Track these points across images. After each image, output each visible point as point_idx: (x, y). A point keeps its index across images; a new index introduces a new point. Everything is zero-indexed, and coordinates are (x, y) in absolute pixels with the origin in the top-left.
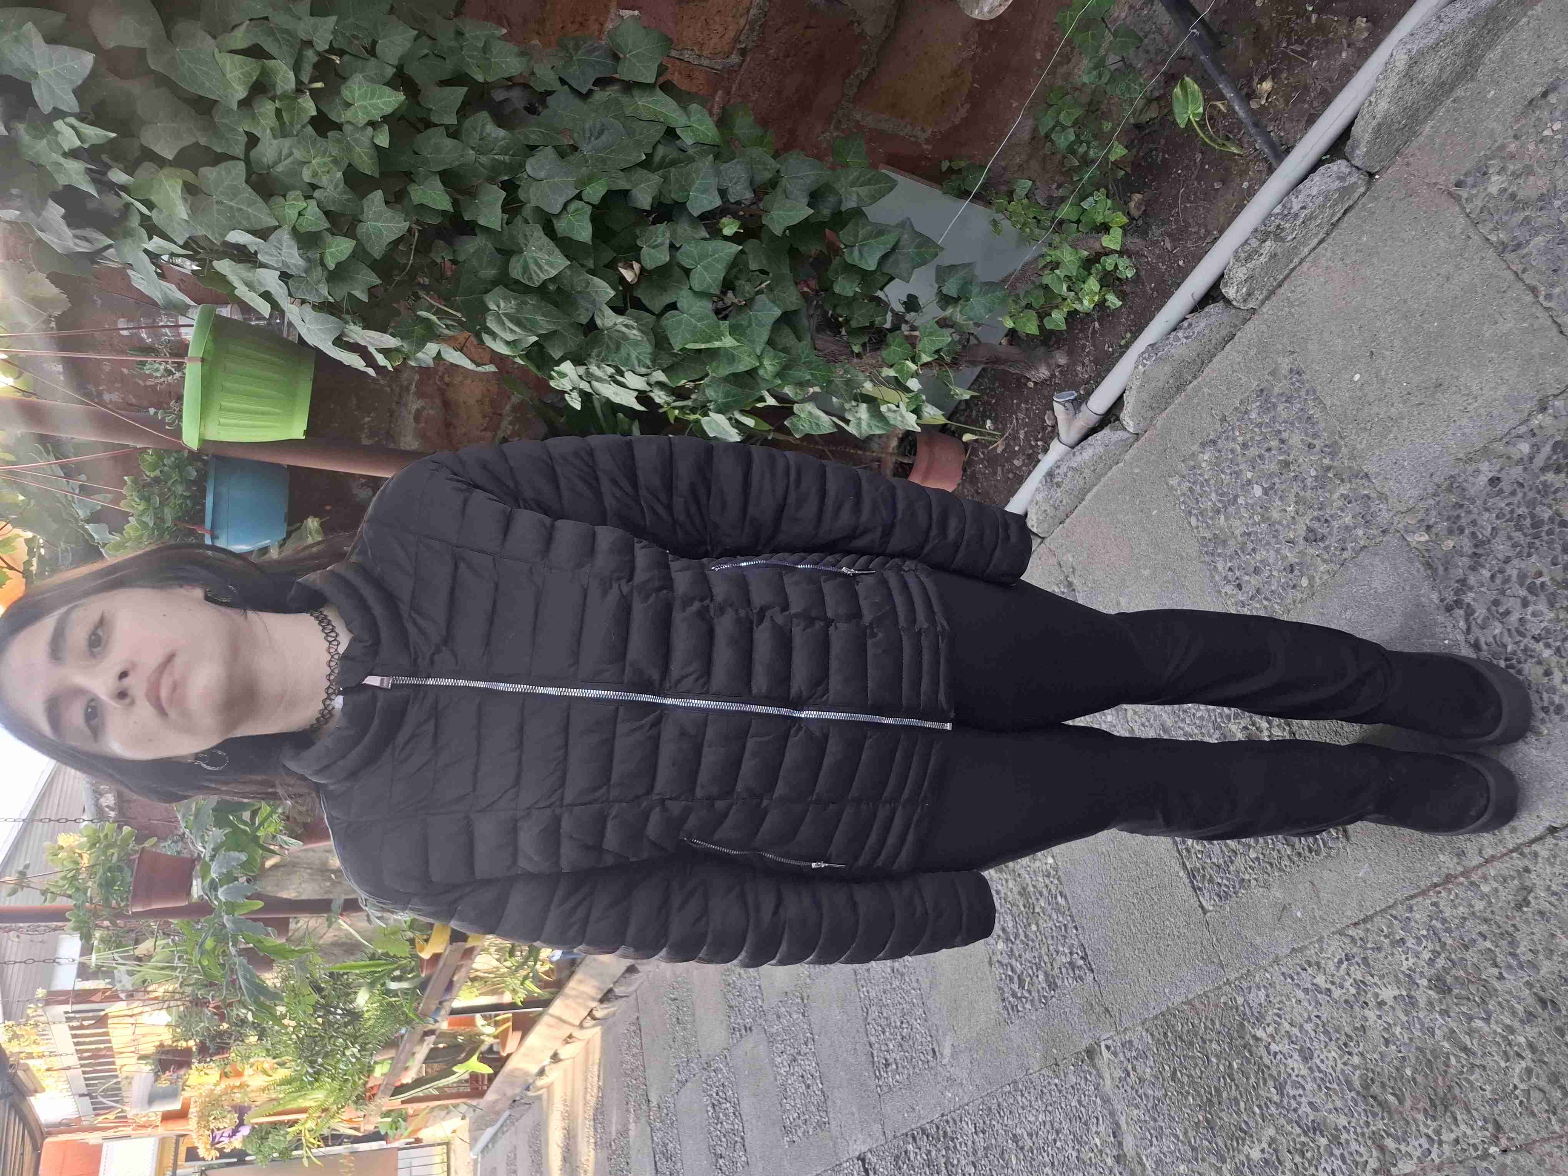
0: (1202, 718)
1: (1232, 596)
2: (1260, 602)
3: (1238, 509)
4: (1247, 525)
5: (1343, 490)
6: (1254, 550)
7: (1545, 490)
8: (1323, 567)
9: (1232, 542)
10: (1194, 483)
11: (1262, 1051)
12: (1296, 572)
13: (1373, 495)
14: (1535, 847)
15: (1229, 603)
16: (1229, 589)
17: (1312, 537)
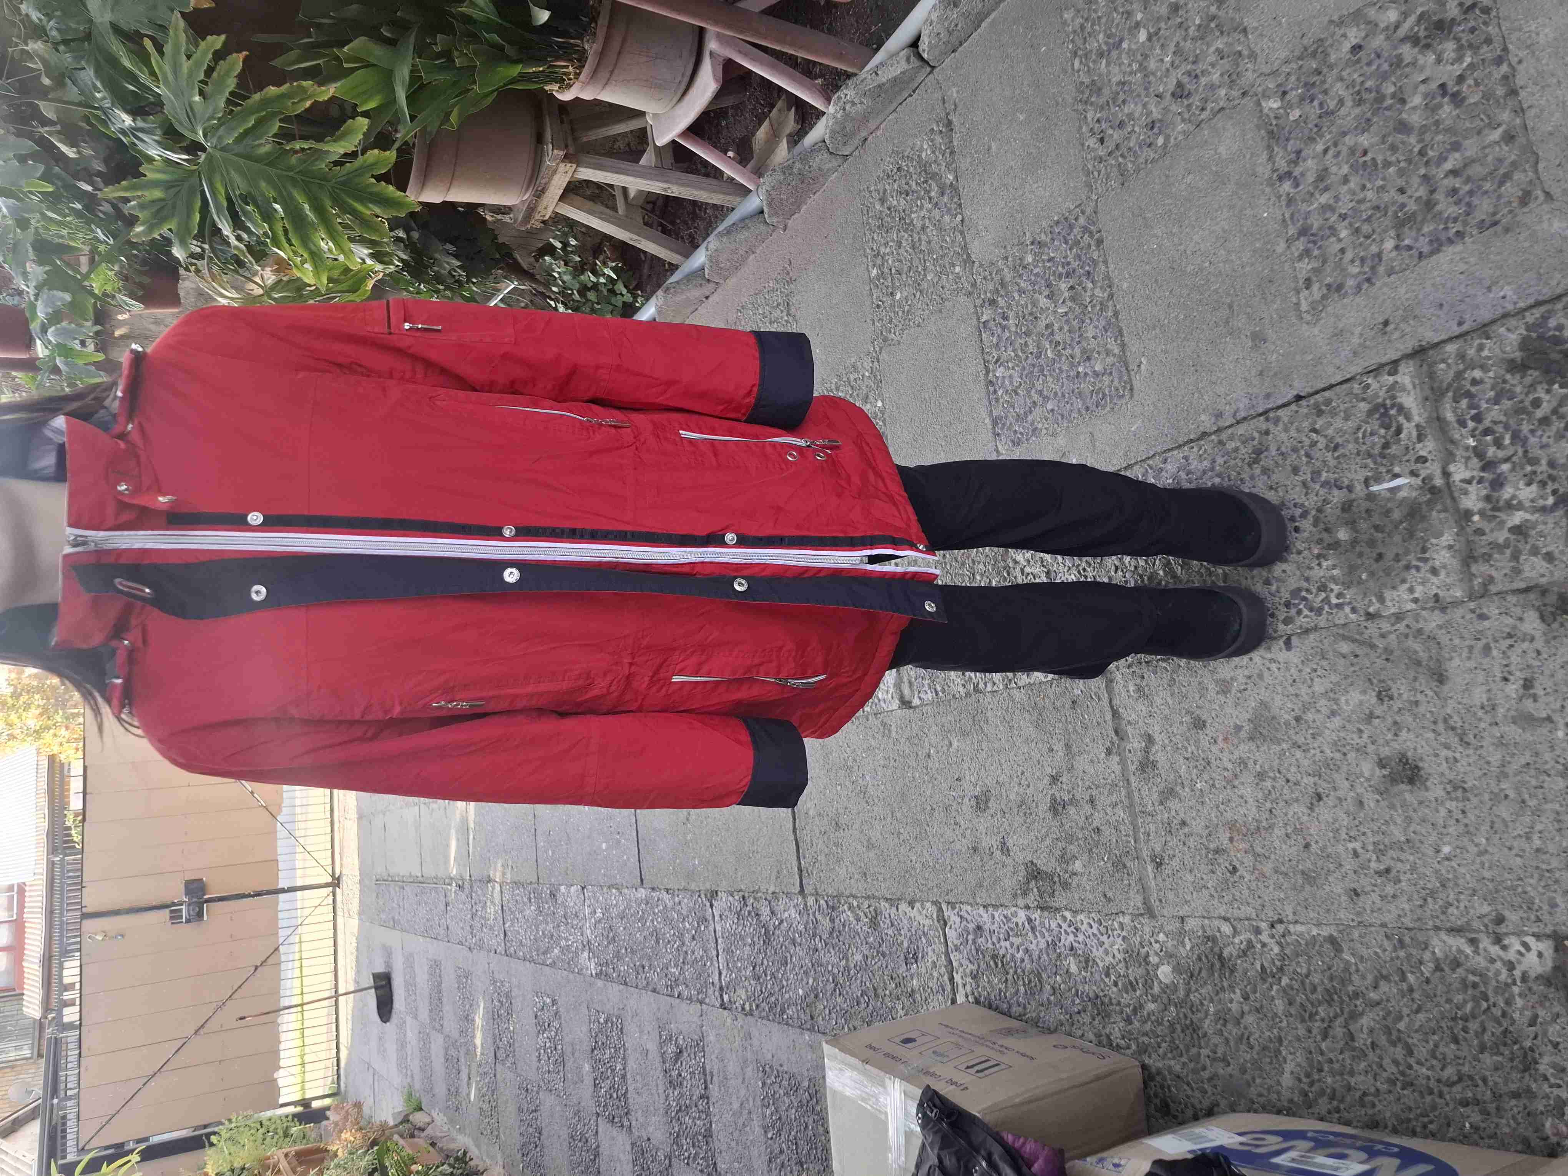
0: (1037, 275)
1: (1094, 150)
2: (1116, 158)
3: (1120, 54)
4: (1124, 73)
5: (1219, 44)
6: (1124, 102)
7: (1397, 63)
8: (1181, 127)
9: (1106, 91)
10: (1087, 20)
11: (1018, 570)
12: (1156, 130)
13: (1246, 53)
14: (1280, 413)
15: (1089, 157)
16: (1092, 142)
17: (1180, 93)
